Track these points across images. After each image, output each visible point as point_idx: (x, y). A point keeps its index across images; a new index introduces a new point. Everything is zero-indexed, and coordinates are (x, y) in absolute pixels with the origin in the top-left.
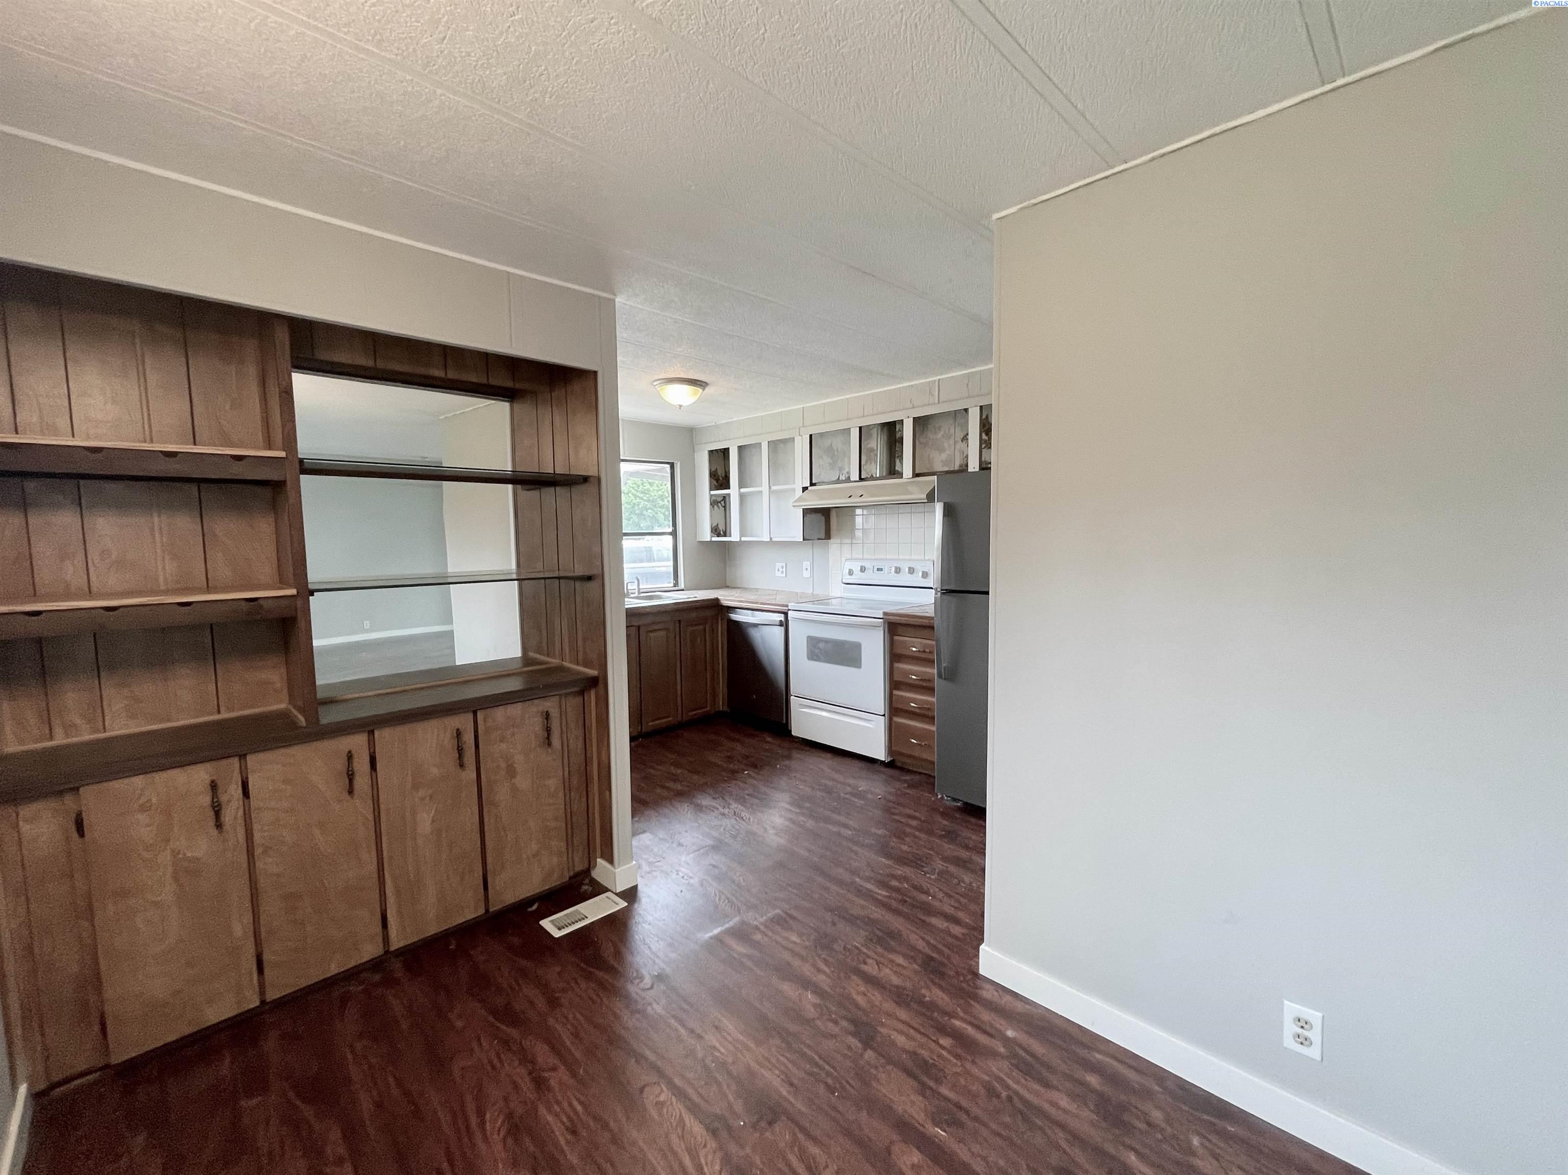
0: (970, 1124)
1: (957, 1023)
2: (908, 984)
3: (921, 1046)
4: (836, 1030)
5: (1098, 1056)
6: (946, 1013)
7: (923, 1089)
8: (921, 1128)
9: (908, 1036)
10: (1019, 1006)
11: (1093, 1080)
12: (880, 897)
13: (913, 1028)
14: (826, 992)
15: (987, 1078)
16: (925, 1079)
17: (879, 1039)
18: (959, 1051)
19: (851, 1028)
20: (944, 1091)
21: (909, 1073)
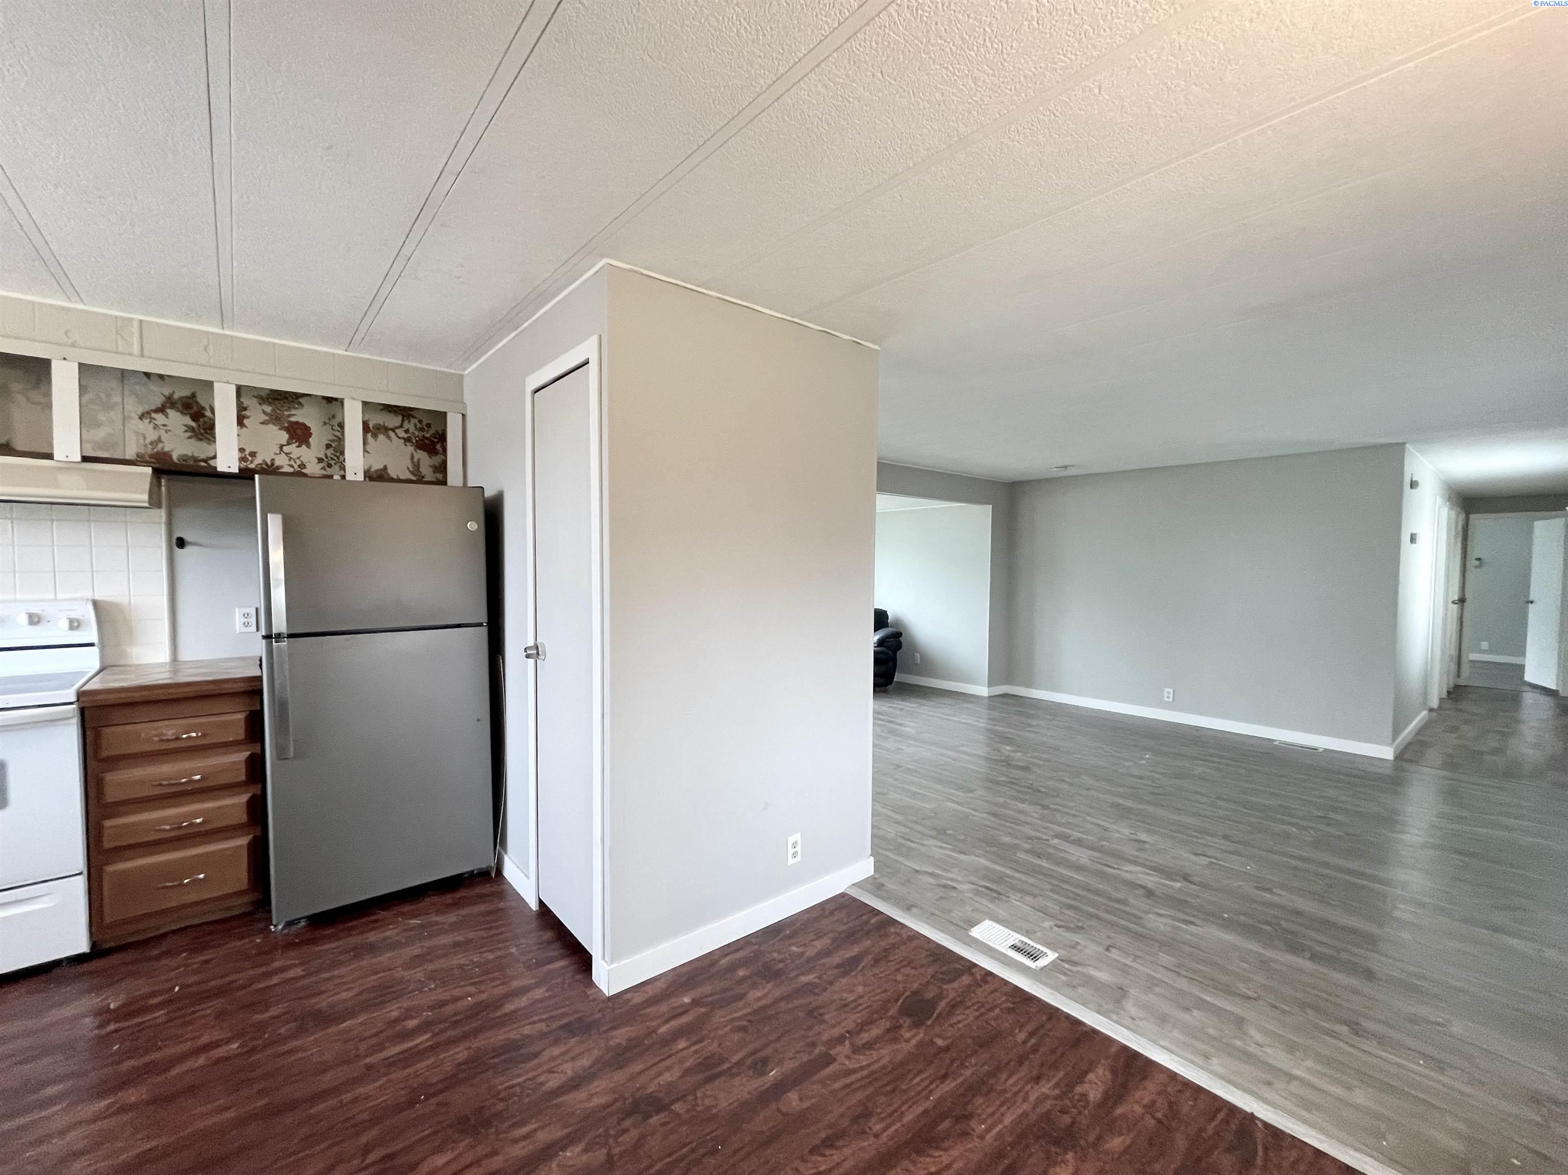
0: (768, 1051)
1: (663, 1030)
2: (596, 1053)
3: (681, 1061)
4: (634, 1133)
5: (723, 962)
6: (648, 1035)
7: (730, 1074)
8: (767, 1086)
9: (668, 1069)
10: (661, 985)
11: (741, 973)
12: (430, 1043)
13: (659, 1062)
14: (570, 1133)
15: (729, 1027)
16: (718, 1070)
17: (661, 1095)
18: (694, 1039)
19: (639, 1117)
20: (735, 1058)
21: (709, 1080)
